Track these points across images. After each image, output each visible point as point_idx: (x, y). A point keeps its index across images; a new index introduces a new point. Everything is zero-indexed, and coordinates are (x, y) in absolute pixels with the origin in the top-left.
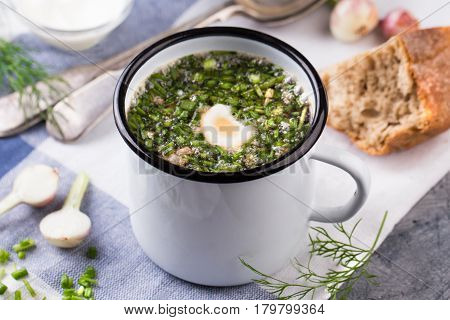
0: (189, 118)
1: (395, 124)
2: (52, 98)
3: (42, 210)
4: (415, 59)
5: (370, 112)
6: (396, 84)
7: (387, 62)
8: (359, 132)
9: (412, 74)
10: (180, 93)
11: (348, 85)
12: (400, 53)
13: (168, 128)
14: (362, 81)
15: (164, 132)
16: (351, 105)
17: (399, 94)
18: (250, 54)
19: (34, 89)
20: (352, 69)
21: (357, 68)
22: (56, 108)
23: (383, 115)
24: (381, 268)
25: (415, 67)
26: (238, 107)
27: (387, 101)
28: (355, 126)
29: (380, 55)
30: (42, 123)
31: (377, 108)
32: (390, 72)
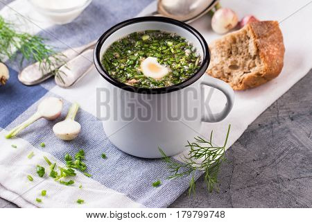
0: (134, 64)
1: (247, 73)
2: (57, 64)
3: (53, 121)
4: (258, 36)
5: (234, 67)
6: (248, 50)
7: (243, 39)
8: (228, 79)
9: (256, 44)
10: (129, 52)
11: (221, 52)
12: (250, 34)
13: (123, 69)
14: (229, 50)
15: (121, 72)
16: (224, 63)
17: (250, 56)
18: (168, 32)
19: (48, 60)
20: (224, 43)
21: (226, 43)
22: (60, 69)
23: (241, 68)
24: (241, 148)
25: (258, 40)
26: (161, 58)
27: (243, 60)
28: (226, 75)
29: (238, 35)
30: (53, 77)
31: (238, 64)
32: (244, 44)
